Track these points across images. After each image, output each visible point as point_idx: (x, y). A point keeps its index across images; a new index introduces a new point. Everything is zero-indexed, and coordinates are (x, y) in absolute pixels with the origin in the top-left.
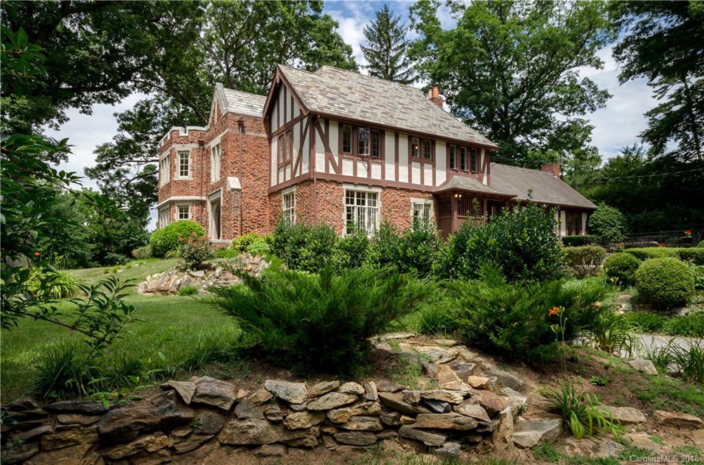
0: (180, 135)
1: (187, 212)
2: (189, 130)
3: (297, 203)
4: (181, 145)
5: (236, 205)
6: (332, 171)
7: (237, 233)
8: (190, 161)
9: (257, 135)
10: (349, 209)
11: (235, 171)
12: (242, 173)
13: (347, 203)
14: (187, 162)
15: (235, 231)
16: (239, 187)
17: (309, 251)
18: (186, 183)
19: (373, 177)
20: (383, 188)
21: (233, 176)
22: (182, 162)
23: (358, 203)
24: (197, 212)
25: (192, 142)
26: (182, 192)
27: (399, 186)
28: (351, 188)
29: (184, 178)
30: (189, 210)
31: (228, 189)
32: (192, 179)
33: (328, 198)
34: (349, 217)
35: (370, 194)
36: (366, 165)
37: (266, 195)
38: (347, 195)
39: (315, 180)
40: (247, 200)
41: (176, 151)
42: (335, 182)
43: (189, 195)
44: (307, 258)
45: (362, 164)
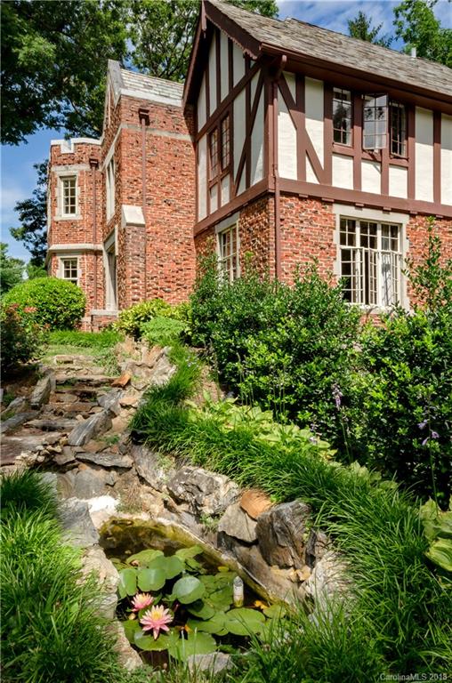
0: (62, 152)
1: (76, 267)
2: (75, 144)
3: (243, 243)
4: (63, 168)
5: (136, 252)
6: (311, 178)
7: (138, 300)
8: (78, 190)
9: (173, 136)
10: (346, 254)
11: (136, 194)
12: (148, 199)
13: (343, 242)
14: (73, 192)
15: (136, 296)
16: (143, 222)
17: (271, 350)
18: (72, 224)
19: (392, 193)
20: (413, 216)
21: (132, 203)
22: (66, 191)
23: (364, 243)
24: (90, 267)
25: (79, 162)
26: (66, 238)
27: (442, 213)
28: (350, 212)
29: (70, 216)
30: (78, 264)
31: (123, 226)
32: (80, 218)
33: (303, 231)
34: (346, 269)
35: (385, 228)
36: (379, 167)
37: (192, 236)
38: (342, 228)
39: (278, 194)
40: (158, 245)
41: (56, 176)
42: (319, 199)
43: (77, 242)
44: (264, 370)
45: (372, 166)
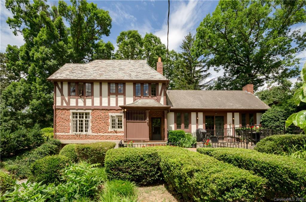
6: (65, 104)
13: (73, 118)
19: (87, 105)
20: (92, 110)
23: (80, 118)
27: (102, 108)
28: (75, 111)
33: (62, 117)
35: (86, 113)
36: (83, 100)
38: (73, 115)
39: (54, 109)
42: (66, 109)
45: (81, 100)
